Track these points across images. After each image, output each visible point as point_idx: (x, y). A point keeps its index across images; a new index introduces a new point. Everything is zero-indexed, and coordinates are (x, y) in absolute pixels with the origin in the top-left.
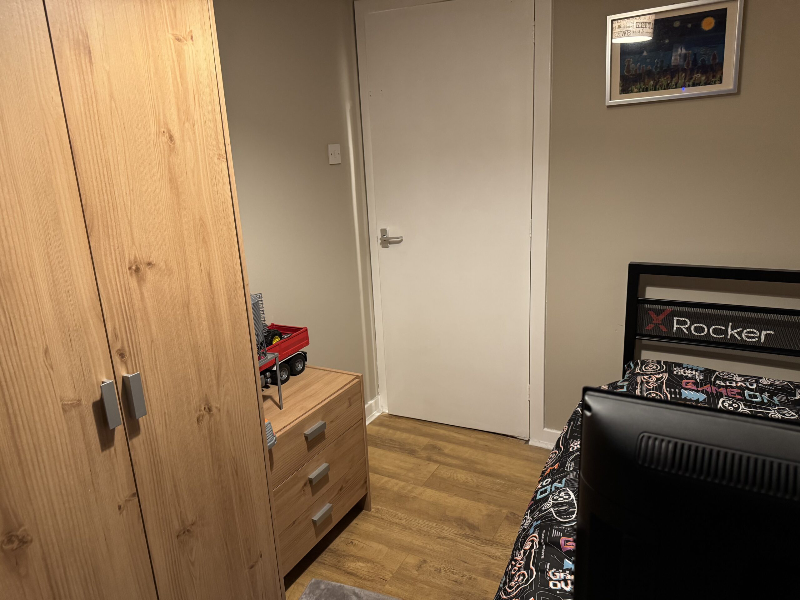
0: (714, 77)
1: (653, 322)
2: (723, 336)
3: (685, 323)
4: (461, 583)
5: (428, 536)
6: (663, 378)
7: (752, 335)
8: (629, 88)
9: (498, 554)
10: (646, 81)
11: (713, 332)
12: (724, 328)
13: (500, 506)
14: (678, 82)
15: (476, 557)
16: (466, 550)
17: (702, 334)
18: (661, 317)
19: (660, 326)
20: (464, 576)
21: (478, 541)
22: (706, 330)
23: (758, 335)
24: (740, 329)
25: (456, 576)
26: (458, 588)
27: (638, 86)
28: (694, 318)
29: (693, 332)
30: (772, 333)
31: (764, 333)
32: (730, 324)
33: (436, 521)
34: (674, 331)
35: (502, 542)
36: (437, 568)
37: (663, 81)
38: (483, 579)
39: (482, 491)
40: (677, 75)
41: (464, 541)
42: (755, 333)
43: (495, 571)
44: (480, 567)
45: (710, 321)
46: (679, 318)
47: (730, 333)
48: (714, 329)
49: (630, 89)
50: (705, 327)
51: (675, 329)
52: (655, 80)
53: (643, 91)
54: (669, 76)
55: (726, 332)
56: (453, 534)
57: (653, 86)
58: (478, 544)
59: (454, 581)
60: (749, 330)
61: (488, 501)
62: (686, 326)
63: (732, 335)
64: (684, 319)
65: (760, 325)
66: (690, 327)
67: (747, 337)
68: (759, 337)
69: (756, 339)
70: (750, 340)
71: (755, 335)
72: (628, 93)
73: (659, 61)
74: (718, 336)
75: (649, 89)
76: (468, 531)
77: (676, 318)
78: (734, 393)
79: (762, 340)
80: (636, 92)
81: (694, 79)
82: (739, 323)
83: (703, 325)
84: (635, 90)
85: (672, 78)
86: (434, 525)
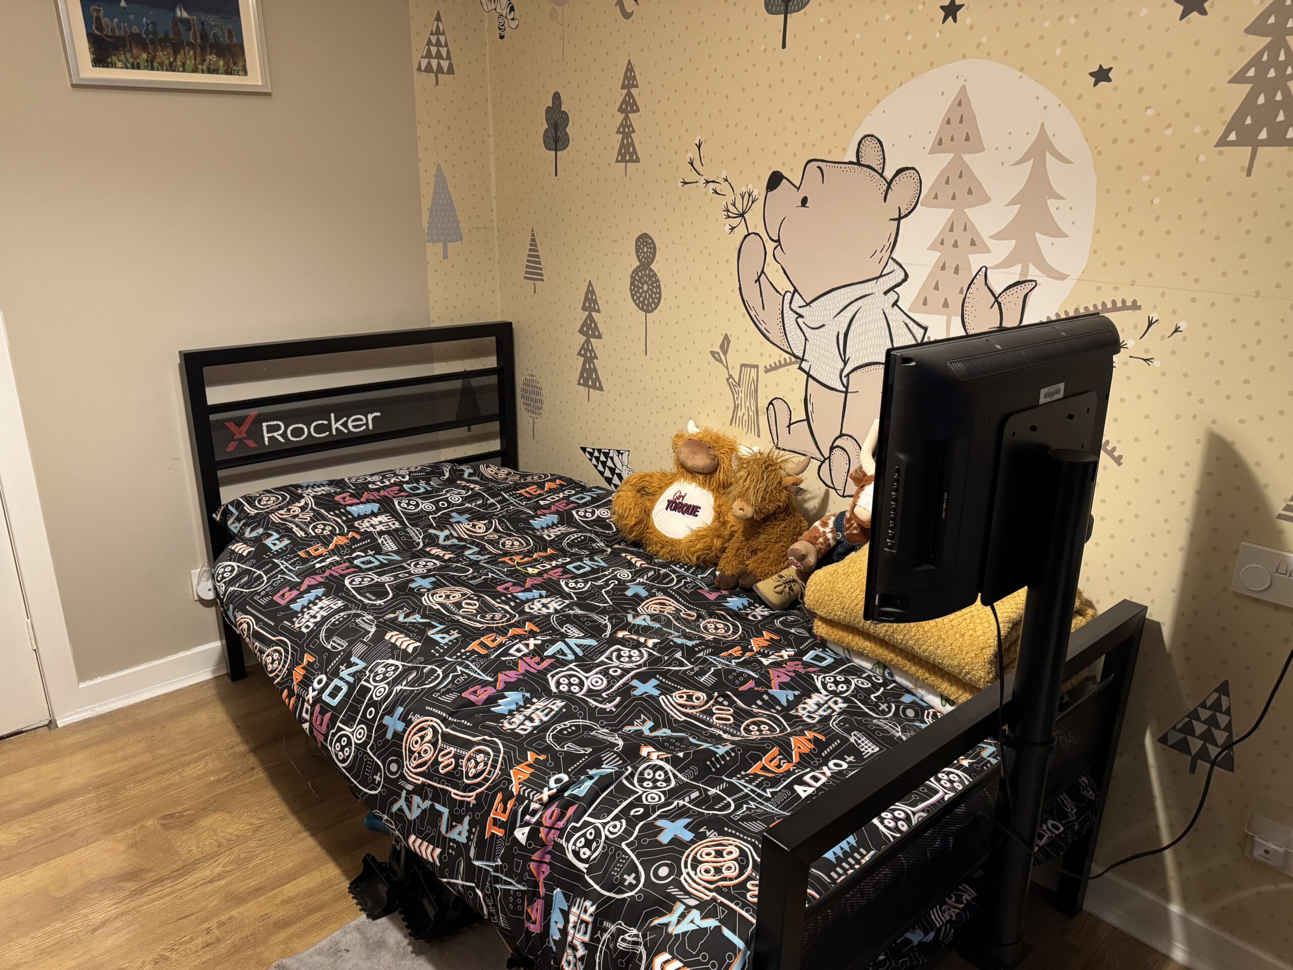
0: (235, 64)
1: (235, 438)
2: (328, 433)
3: (278, 428)
4: (218, 940)
5: (72, 943)
6: (308, 504)
7: (359, 423)
8: (107, 58)
9: (218, 870)
10: (135, 51)
11: (315, 432)
12: (326, 422)
13: (135, 823)
14: (186, 62)
15: (193, 900)
16: (165, 906)
17: (302, 438)
18: (245, 427)
19: (245, 441)
20: (208, 930)
21: (166, 882)
22: (306, 430)
23: (365, 421)
24: (345, 419)
25: (200, 940)
26: (223, 948)
27: (122, 57)
28: (288, 418)
29: (291, 438)
30: (378, 414)
31: (370, 417)
32: (332, 415)
33: (54, 917)
34: (267, 443)
35: (204, 855)
36: (154, 960)
37: (162, 56)
38: (241, 909)
39: (75, 828)
40: (182, 51)
41: (143, 900)
42: (361, 420)
43: (244, 888)
44: (214, 903)
45: (307, 416)
46: (269, 423)
47: (334, 427)
48: (315, 427)
49: (109, 60)
50: (304, 427)
51: (266, 439)
52: (149, 53)
53: (133, 68)
54: (170, 50)
55: (328, 427)
56: (114, 907)
57: (147, 61)
58: (171, 884)
59: (204, 947)
60: (354, 417)
61: (105, 832)
62: (281, 432)
63: (337, 429)
64: (275, 423)
65: (364, 408)
66: (285, 432)
67: (354, 427)
68: (367, 424)
69: (364, 427)
70: (358, 430)
71: (361, 423)
72: (107, 66)
73: (148, 22)
74: (321, 436)
75: (142, 66)
76: (131, 886)
77: (264, 424)
78: (396, 492)
79: (371, 427)
80: (121, 68)
81: (208, 61)
82: (343, 411)
83: (301, 425)
84: (119, 64)
85: (176, 54)
86: (59, 925)
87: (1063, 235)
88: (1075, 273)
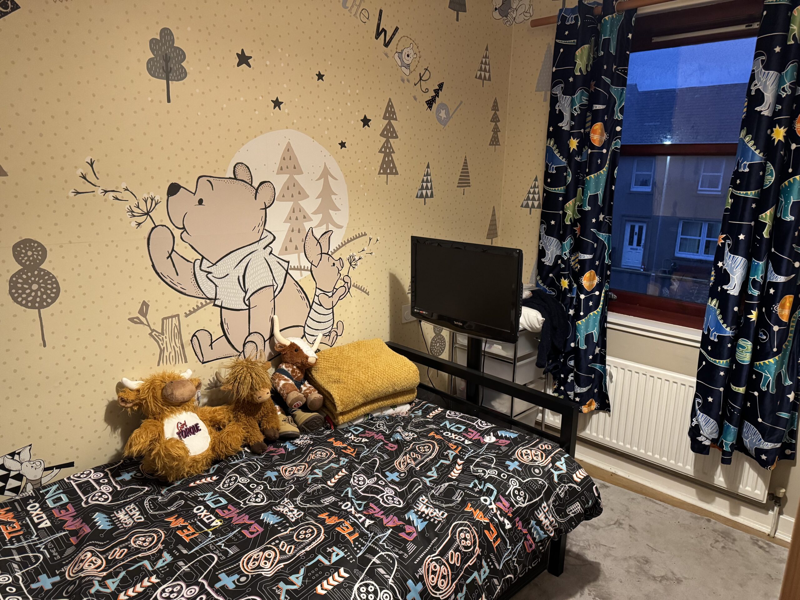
87: (339, 210)
88: (345, 225)
